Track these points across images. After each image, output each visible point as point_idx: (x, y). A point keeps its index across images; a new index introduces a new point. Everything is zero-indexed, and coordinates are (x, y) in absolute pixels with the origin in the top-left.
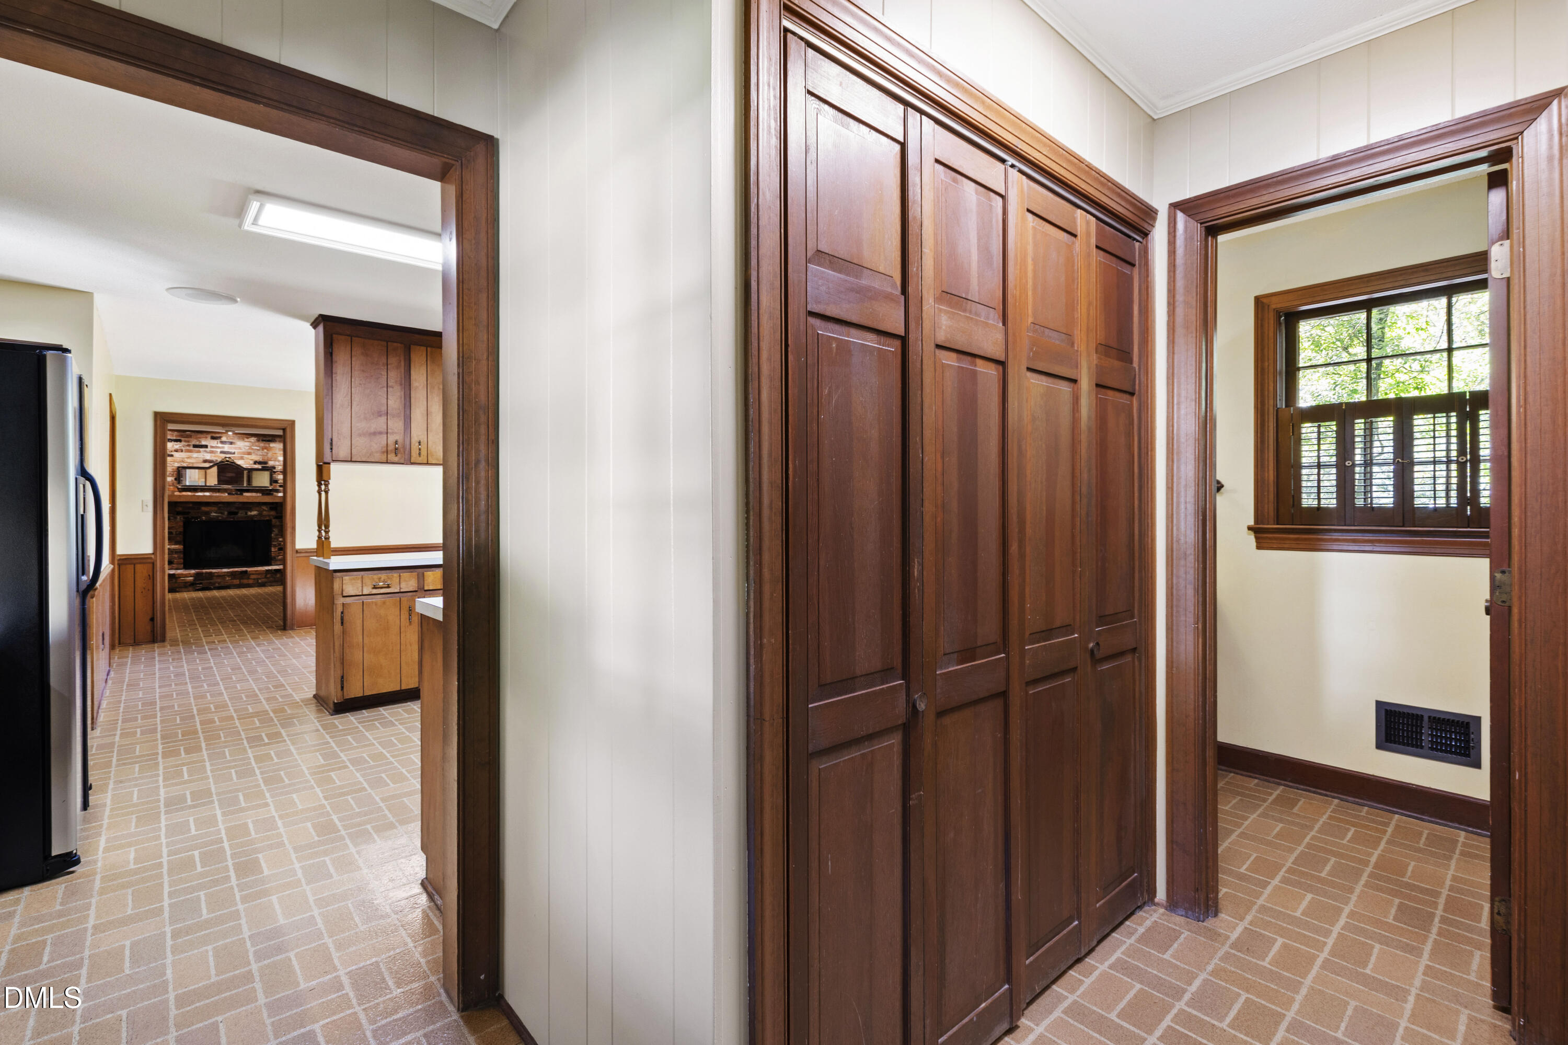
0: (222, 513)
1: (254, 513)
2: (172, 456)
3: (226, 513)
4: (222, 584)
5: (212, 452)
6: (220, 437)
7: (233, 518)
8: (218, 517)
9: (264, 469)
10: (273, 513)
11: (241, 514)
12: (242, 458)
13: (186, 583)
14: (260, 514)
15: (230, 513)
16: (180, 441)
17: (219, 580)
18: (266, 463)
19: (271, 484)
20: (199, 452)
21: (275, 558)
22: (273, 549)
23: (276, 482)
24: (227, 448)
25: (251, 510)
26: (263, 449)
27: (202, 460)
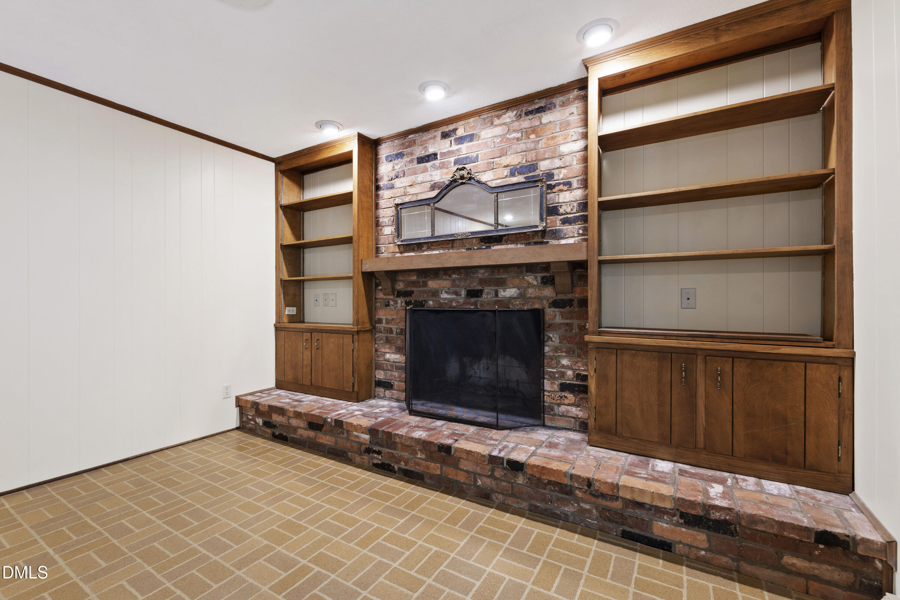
0: (457, 293)
1: (510, 292)
2: (392, 187)
3: (463, 293)
4: (411, 467)
5: (443, 166)
6: (455, 130)
7: (475, 304)
8: (451, 300)
9: (532, 182)
10: (548, 292)
11: (488, 295)
12: (491, 167)
13: (361, 444)
14: (522, 296)
15: (473, 294)
16: (400, 155)
17: (406, 455)
18: (533, 167)
19: (542, 219)
20: (425, 170)
21: (552, 409)
22: (547, 385)
23: (553, 211)
24: (465, 149)
25: (502, 284)
26: (527, 133)
27: (428, 185)
